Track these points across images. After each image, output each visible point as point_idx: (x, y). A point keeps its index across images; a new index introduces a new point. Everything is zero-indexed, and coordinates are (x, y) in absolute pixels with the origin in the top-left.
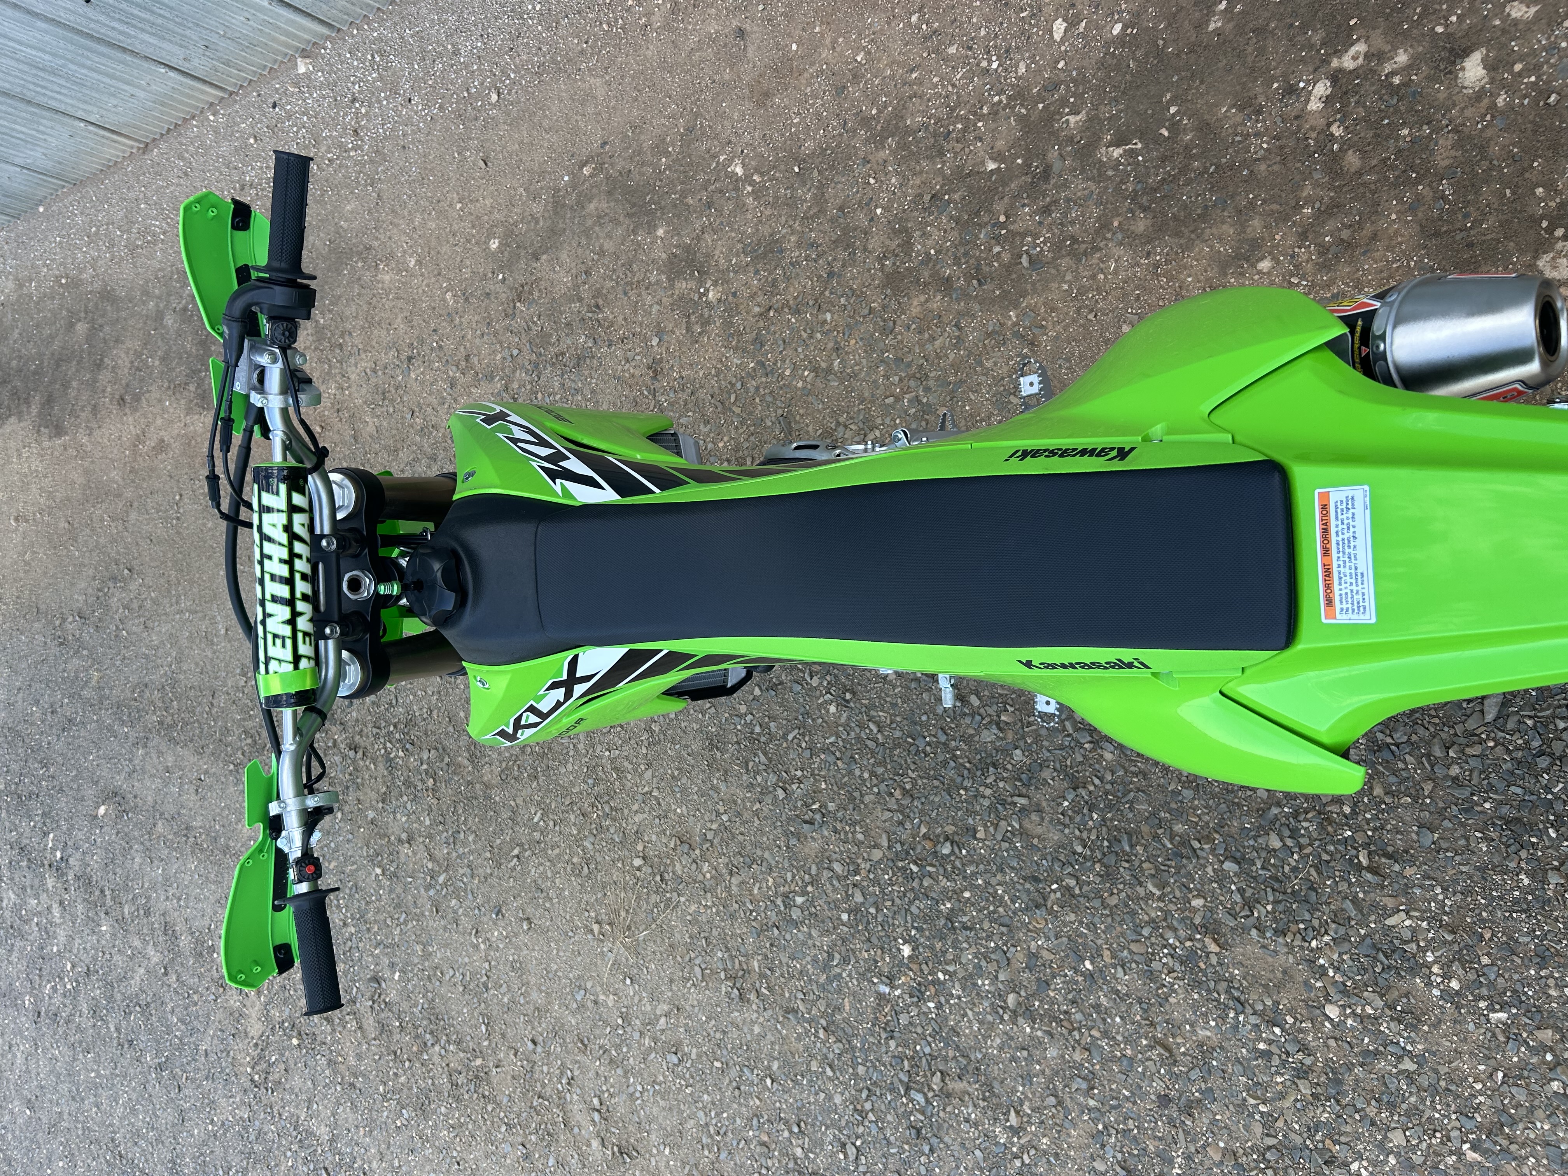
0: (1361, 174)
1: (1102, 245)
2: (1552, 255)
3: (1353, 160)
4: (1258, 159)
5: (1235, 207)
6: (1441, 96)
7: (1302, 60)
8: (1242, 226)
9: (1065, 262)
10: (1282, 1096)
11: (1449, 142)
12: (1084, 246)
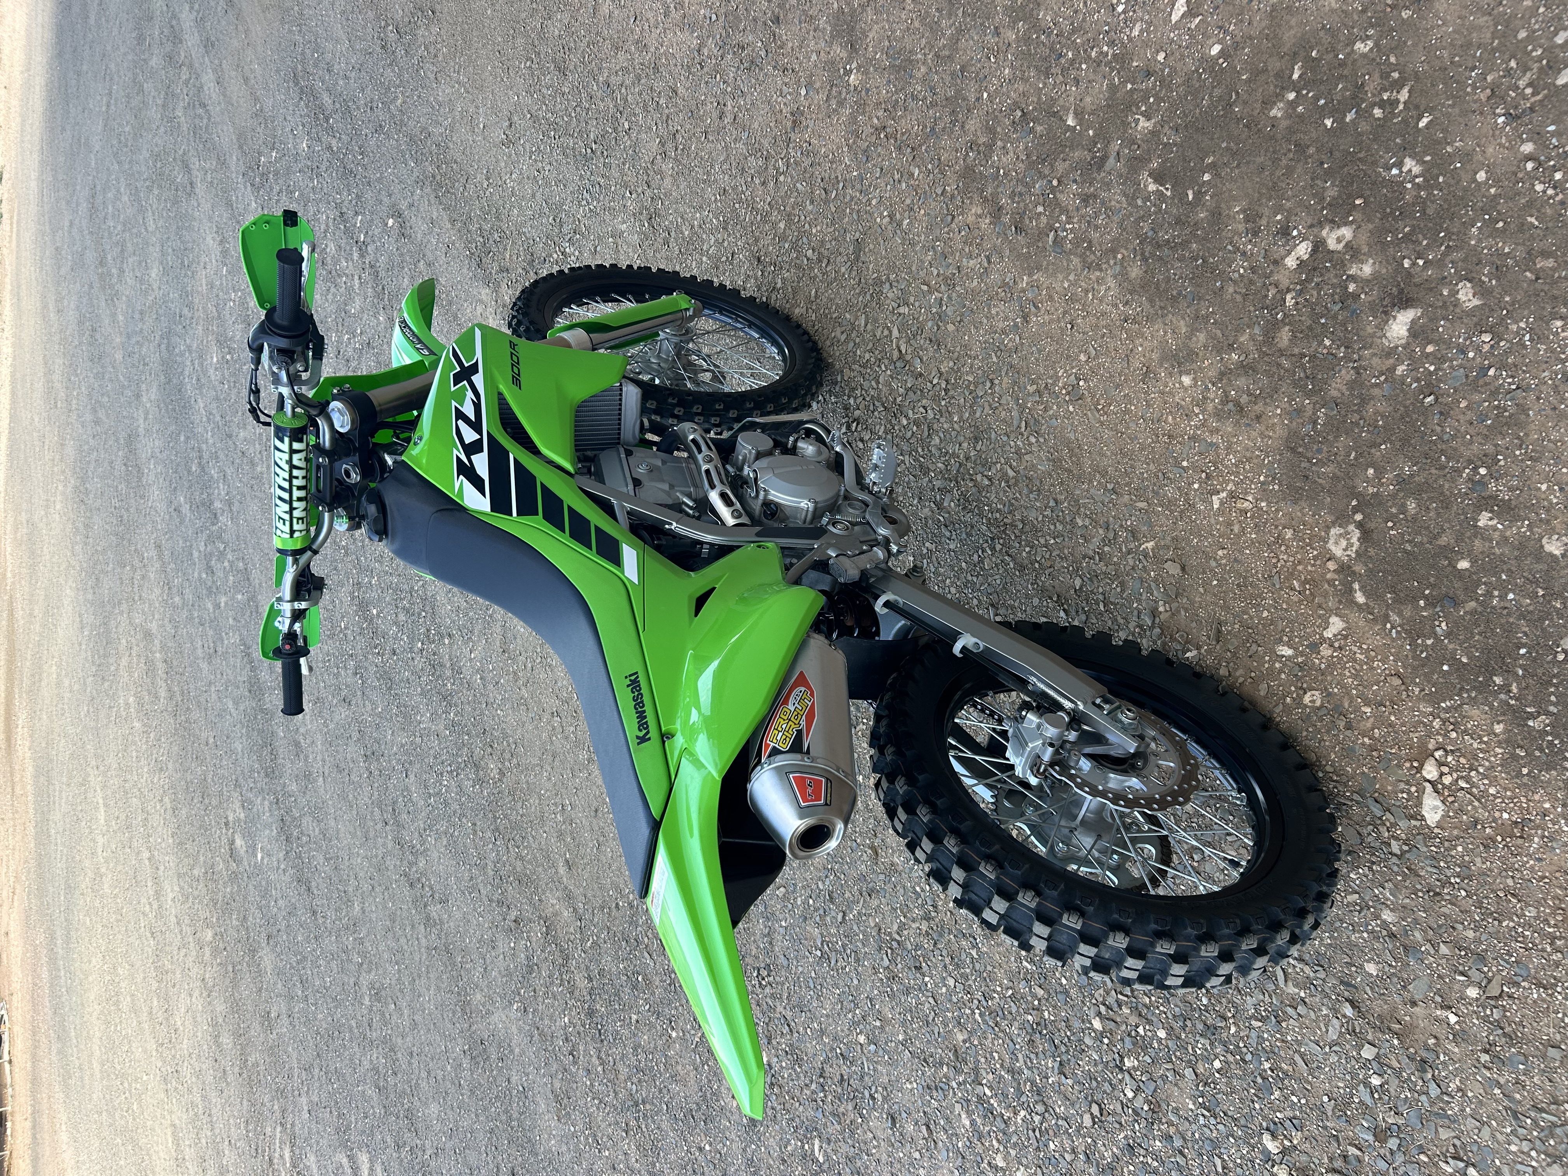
0: (1282, 355)
1: (1104, 266)
2: (1342, 531)
3: (1284, 336)
4: (1231, 279)
5: (1196, 310)
6: (1369, 330)
7: (1308, 207)
8: (1193, 331)
9: (1076, 261)
10: (913, 921)
11: (1348, 378)
12: (1092, 257)
